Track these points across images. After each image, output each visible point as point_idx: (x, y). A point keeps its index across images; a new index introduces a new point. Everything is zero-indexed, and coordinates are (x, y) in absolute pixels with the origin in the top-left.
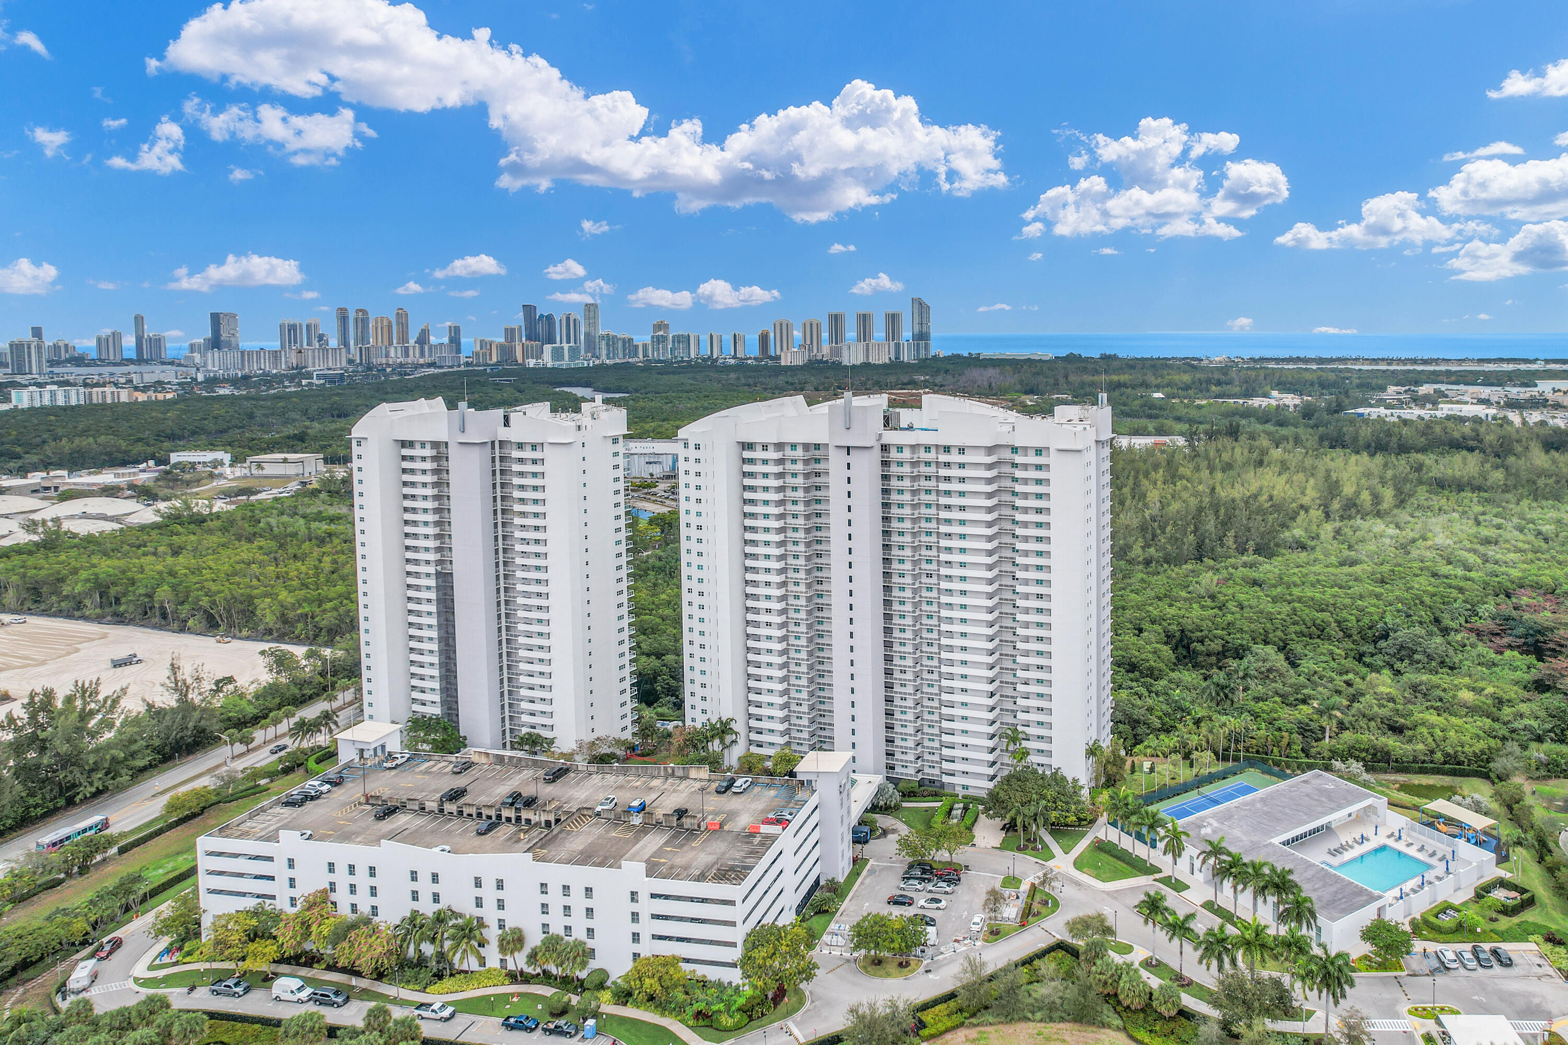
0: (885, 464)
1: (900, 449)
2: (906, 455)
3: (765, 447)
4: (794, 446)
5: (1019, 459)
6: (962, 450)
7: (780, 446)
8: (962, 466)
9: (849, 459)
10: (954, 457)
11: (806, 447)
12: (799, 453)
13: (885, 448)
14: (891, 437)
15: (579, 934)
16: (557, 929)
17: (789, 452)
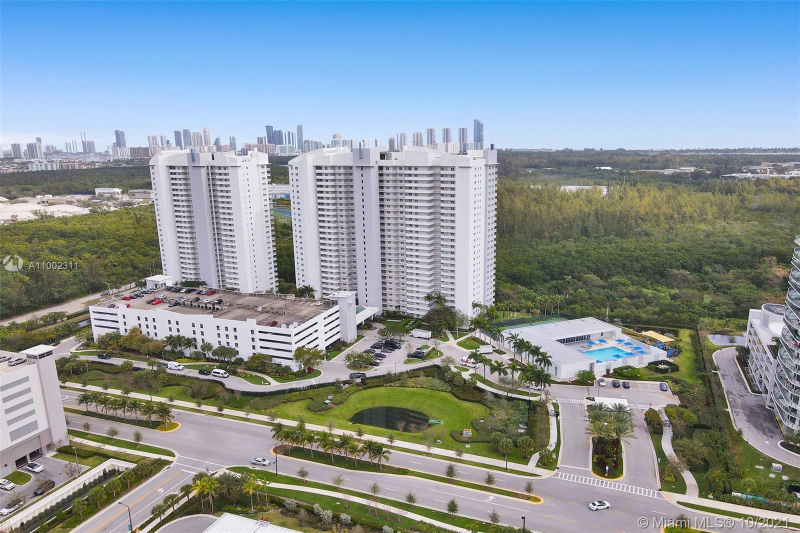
0: (381, 175)
1: (388, 168)
2: (391, 171)
3: (326, 168)
4: (339, 168)
5: (442, 172)
6: (416, 169)
7: (333, 167)
8: (416, 175)
9: (362, 172)
10: (413, 172)
11: (345, 168)
12: (342, 171)
13: (381, 168)
14: (383, 163)
15: (232, 346)
16: (224, 344)
17: (337, 171)
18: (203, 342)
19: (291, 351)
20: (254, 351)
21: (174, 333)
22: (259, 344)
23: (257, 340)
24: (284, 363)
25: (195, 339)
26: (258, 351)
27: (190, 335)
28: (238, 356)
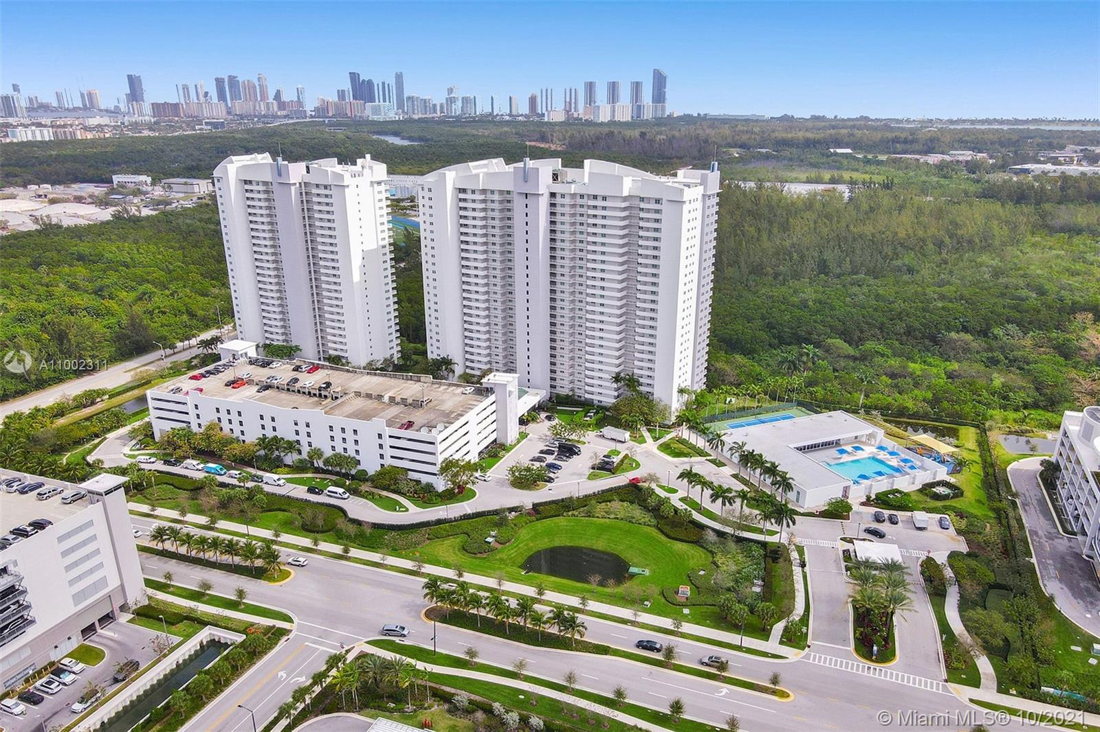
0: (553, 205)
1: (563, 196)
2: (567, 201)
3: (473, 192)
4: (492, 192)
5: (642, 205)
6: (604, 198)
7: (484, 191)
8: (604, 208)
9: (526, 201)
10: (599, 203)
11: (501, 192)
12: (496, 197)
13: (553, 195)
14: (558, 188)
15: (351, 453)
16: (339, 450)
17: (490, 196)
18: (310, 446)
19: (435, 464)
20: (382, 462)
21: (270, 434)
22: (388, 452)
23: (387, 447)
24: (425, 479)
25: (298, 442)
26: (388, 462)
27: (292, 437)
28: (359, 468)
